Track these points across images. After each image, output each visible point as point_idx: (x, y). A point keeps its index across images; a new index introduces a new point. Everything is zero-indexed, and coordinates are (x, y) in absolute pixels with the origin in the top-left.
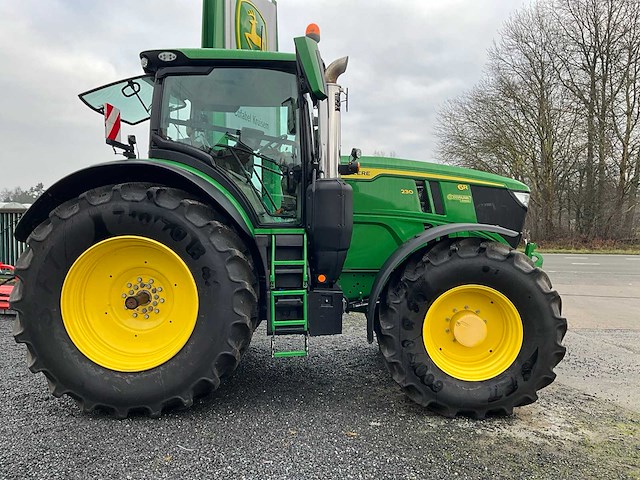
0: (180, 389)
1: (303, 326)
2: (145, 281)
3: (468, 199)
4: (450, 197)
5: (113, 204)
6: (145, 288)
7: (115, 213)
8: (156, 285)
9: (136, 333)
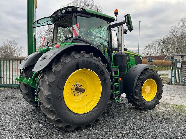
0: (98, 116)
1: (119, 93)
2: (78, 83)
3: (134, 58)
4: (131, 58)
5: (81, 58)
6: (78, 86)
7: (82, 61)
8: (81, 84)
9: (77, 101)
